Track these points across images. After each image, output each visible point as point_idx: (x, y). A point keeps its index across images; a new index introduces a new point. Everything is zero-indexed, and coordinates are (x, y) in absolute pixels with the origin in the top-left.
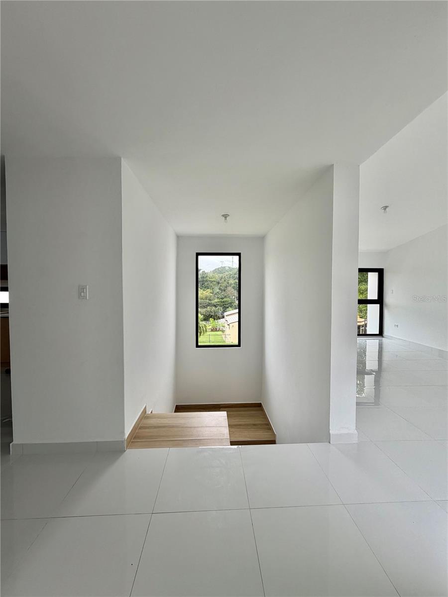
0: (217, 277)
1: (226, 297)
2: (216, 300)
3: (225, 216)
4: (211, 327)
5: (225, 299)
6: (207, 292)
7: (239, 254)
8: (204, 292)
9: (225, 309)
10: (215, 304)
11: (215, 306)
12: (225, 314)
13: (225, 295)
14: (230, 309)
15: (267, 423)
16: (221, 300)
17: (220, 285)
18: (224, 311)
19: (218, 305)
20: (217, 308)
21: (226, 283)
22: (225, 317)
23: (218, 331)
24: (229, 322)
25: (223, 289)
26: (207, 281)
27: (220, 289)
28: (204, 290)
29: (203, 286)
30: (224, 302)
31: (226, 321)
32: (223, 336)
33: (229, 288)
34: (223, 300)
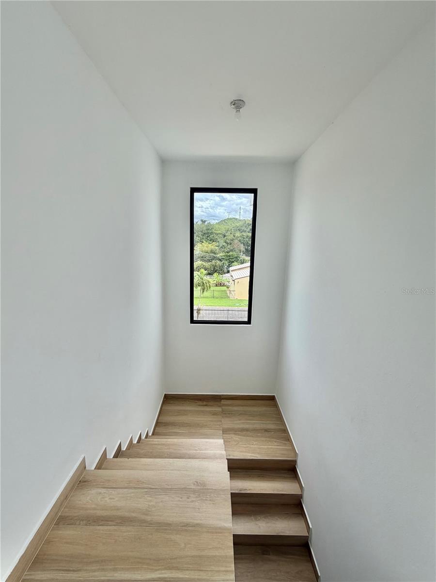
0: (222, 229)
1: (232, 251)
2: (221, 254)
3: (238, 104)
4: (215, 282)
5: (231, 253)
6: (213, 245)
7: (254, 191)
8: (210, 245)
9: (231, 263)
10: (220, 258)
11: (220, 260)
12: (231, 269)
13: (232, 248)
14: (235, 263)
15: (283, 428)
16: (227, 254)
17: (226, 238)
18: (229, 266)
19: (223, 259)
20: (223, 262)
21: (232, 236)
22: (230, 272)
23: (223, 286)
24: (235, 278)
25: (229, 242)
26: (212, 233)
27: (226, 242)
28: (209, 243)
29: (208, 238)
30: (229, 256)
31: (232, 276)
32: (228, 292)
33: (236, 241)
34: (228, 254)
